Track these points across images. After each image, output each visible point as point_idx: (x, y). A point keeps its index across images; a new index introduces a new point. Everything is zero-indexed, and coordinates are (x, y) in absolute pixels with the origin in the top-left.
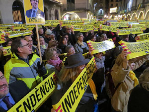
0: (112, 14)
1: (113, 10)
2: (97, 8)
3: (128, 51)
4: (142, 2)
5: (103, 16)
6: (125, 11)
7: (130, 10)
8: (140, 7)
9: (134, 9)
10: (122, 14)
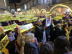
0: (19, 11)
1: (19, 10)
2: (11, 9)
3: (20, 29)
4: (30, 7)
5: (15, 12)
6: (24, 10)
7: (26, 10)
8: (30, 9)
9: (27, 9)
10: (23, 12)
